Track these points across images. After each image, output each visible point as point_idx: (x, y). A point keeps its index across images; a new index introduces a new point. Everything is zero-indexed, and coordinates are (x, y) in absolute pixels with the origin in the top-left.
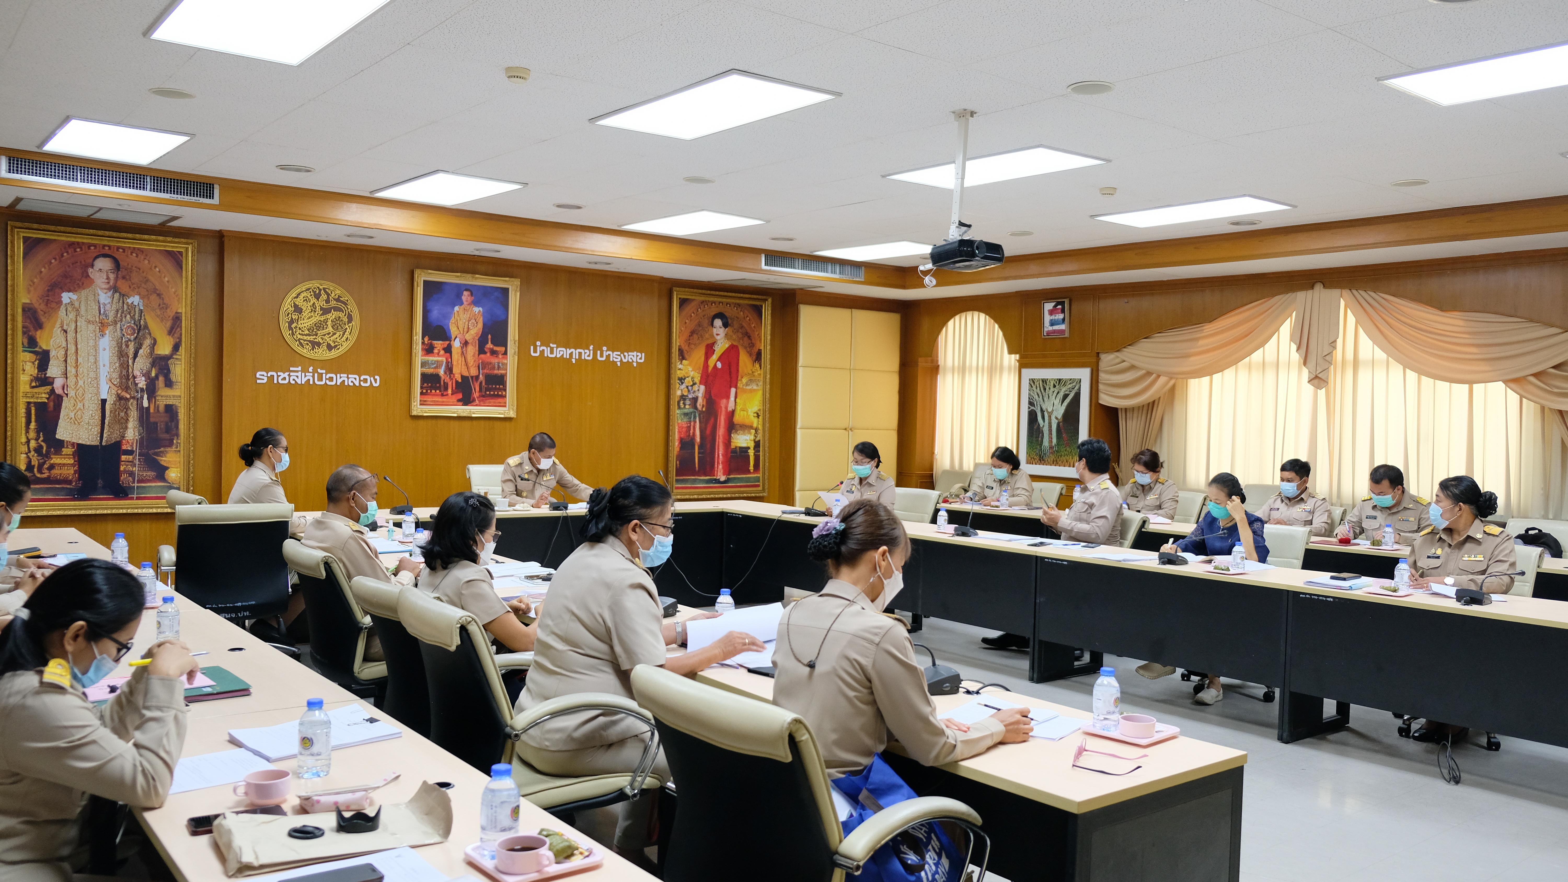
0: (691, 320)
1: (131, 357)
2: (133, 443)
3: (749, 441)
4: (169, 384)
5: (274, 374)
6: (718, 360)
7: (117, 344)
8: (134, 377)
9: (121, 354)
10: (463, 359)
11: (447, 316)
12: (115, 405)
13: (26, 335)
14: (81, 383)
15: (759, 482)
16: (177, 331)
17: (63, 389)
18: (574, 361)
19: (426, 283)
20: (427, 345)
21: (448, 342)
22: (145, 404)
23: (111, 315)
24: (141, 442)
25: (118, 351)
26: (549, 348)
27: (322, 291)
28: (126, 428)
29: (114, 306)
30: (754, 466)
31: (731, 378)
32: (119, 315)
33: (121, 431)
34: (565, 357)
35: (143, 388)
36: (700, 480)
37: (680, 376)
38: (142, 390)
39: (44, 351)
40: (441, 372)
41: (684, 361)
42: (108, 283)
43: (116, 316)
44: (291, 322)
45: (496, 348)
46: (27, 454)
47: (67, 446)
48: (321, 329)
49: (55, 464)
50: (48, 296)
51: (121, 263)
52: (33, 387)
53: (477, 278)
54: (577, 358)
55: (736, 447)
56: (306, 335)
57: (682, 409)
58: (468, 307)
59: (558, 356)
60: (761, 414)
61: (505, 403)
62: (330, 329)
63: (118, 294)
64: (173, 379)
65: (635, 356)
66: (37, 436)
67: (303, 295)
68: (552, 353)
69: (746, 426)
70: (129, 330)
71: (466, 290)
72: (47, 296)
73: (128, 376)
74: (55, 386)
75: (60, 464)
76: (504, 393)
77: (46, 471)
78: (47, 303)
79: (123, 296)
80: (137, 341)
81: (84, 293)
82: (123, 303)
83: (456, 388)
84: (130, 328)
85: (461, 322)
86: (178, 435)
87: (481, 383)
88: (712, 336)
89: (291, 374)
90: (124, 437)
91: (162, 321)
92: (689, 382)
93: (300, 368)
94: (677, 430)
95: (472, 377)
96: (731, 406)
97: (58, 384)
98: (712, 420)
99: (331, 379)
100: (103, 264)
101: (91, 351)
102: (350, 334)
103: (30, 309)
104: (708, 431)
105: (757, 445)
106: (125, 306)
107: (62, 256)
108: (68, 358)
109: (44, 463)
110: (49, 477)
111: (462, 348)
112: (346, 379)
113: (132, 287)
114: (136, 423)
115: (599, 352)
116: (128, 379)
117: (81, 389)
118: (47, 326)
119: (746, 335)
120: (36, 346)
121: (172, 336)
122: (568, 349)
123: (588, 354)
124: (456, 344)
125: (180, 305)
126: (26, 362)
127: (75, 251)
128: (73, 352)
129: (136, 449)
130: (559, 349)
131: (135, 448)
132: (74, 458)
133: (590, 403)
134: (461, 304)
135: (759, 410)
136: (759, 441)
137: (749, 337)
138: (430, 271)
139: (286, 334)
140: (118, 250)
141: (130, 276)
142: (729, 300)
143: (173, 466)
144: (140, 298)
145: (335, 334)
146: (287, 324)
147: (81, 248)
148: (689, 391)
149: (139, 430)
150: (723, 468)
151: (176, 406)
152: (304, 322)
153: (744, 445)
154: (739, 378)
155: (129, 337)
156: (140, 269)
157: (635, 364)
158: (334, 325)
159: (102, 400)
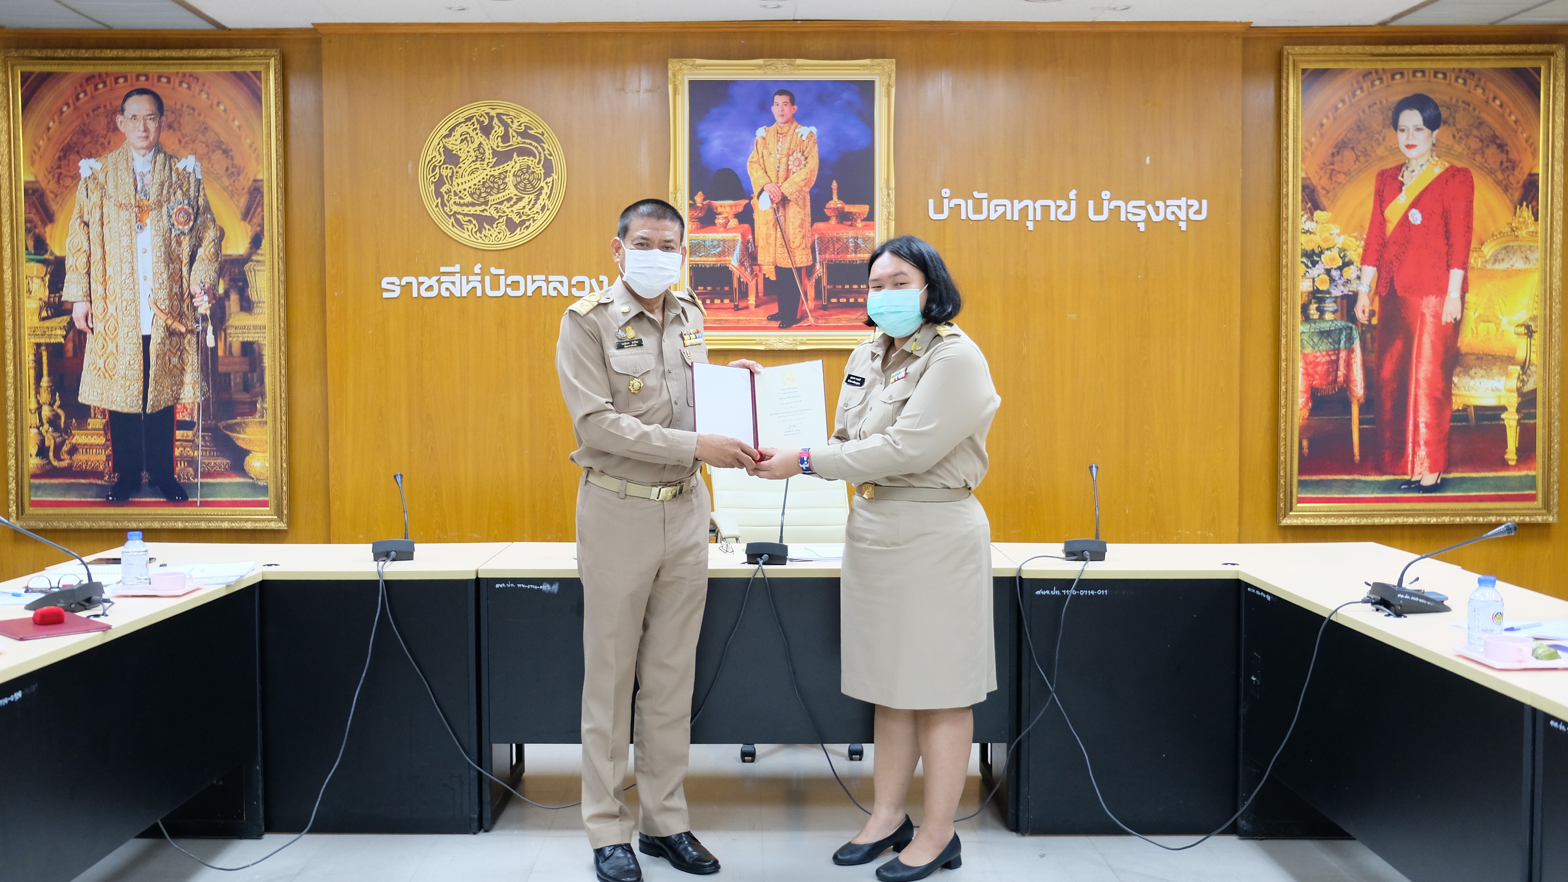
0: (1335, 119)
1: (185, 261)
2: (192, 410)
3: (1503, 393)
4: (247, 306)
5: (412, 279)
6: (1414, 205)
7: (164, 240)
8: (192, 297)
9: (171, 258)
10: (779, 234)
11: (741, 150)
12: (165, 344)
13: (31, 234)
14: (111, 309)
15: (1533, 486)
16: (257, 213)
17: (87, 321)
18: (1030, 225)
19: (694, 85)
20: (701, 209)
21: (744, 202)
22: (210, 342)
23: (153, 191)
24: (205, 407)
25: (165, 253)
26: (970, 202)
27: (496, 120)
28: (182, 383)
29: (157, 176)
30: (1520, 452)
31: (1449, 245)
32: (165, 192)
33: (174, 388)
34: (1009, 217)
35: (206, 315)
36: (1366, 482)
37: (1309, 248)
38: (204, 317)
39: (57, 258)
40: (733, 262)
41: (1318, 214)
42: (147, 137)
43: (161, 194)
44: (440, 183)
45: (848, 208)
46: (38, 428)
47: (95, 415)
48: (495, 191)
49: (79, 445)
50: (59, 167)
51: (164, 101)
52: (44, 319)
53: (799, 66)
54: (1038, 218)
55: (1466, 408)
56: (467, 205)
57: (1315, 321)
58: (787, 127)
59: (993, 216)
60: (1538, 327)
62: (511, 191)
63: (162, 155)
64: (253, 296)
65: (1184, 208)
66: (52, 399)
67: (459, 130)
68: (978, 210)
69: (1494, 357)
70: (181, 215)
71: (781, 93)
73: (182, 294)
74: (74, 315)
75: (86, 444)
77: (66, 456)
78: (59, 179)
79: (170, 158)
80: (194, 234)
81: (111, 157)
82: (171, 169)
83: (765, 294)
84: (183, 213)
86: (263, 395)
87: (819, 281)
88: (1395, 150)
89: (443, 279)
90: (178, 399)
91: (232, 196)
92: (1332, 260)
93: (457, 268)
94: (1301, 371)
96: (1451, 310)
97: (78, 312)
98: (1398, 346)
99: (515, 285)
100: (138, 106)
101: (126, 254)
102: (549, 197)
103: (35, 191)
104: (1388, 370)
105: (1527, 401)
106: (173, 175)
107: (78, 99)
108: (92, 269)
109: (63, 443)
110: (70, 466)
111: (776, 211)
112: (544, 285)
113: (183, 142)
114: (197, 375)
115: (1091, 203)
116: (181, 300)
117: (112, 319)
118: (60, 218)
119: (1494, 142)
120: (46, 252)
121: (249, 223)
122: (1016, 202)
123: (1065, 207)
124: (763, 206)
125: (259, 167)
126: (32, 278)
127: (96, 89)
128: (99, 258)
129: (198, 419)
130: (994, 202)
131: (196, 418)
132: (106, 434)
133: (1074, 316)
134: (771, 121)
135: (1534, 318)
136: (1535, 390)
137: (1501, 147)
138: (699, 61)
139: (431, 203)
140: (159, 81)
141: (179, 122)
142: (1441, 65)
143: (258, 449)
144: (198, 159)
145: (520, 199)
146: (433, 187)
147: (105, 83)
148: (1332, 280)
149: (202, 386)
150: (1429, 455)
151: (259, 345)
152: (463, 180)
153: (1488, 400)
154: (1474, 244)
155: (181, 227)
156: (194, 110)
157: (1183, 226)
158: (518, 183)
159: (144, 337)
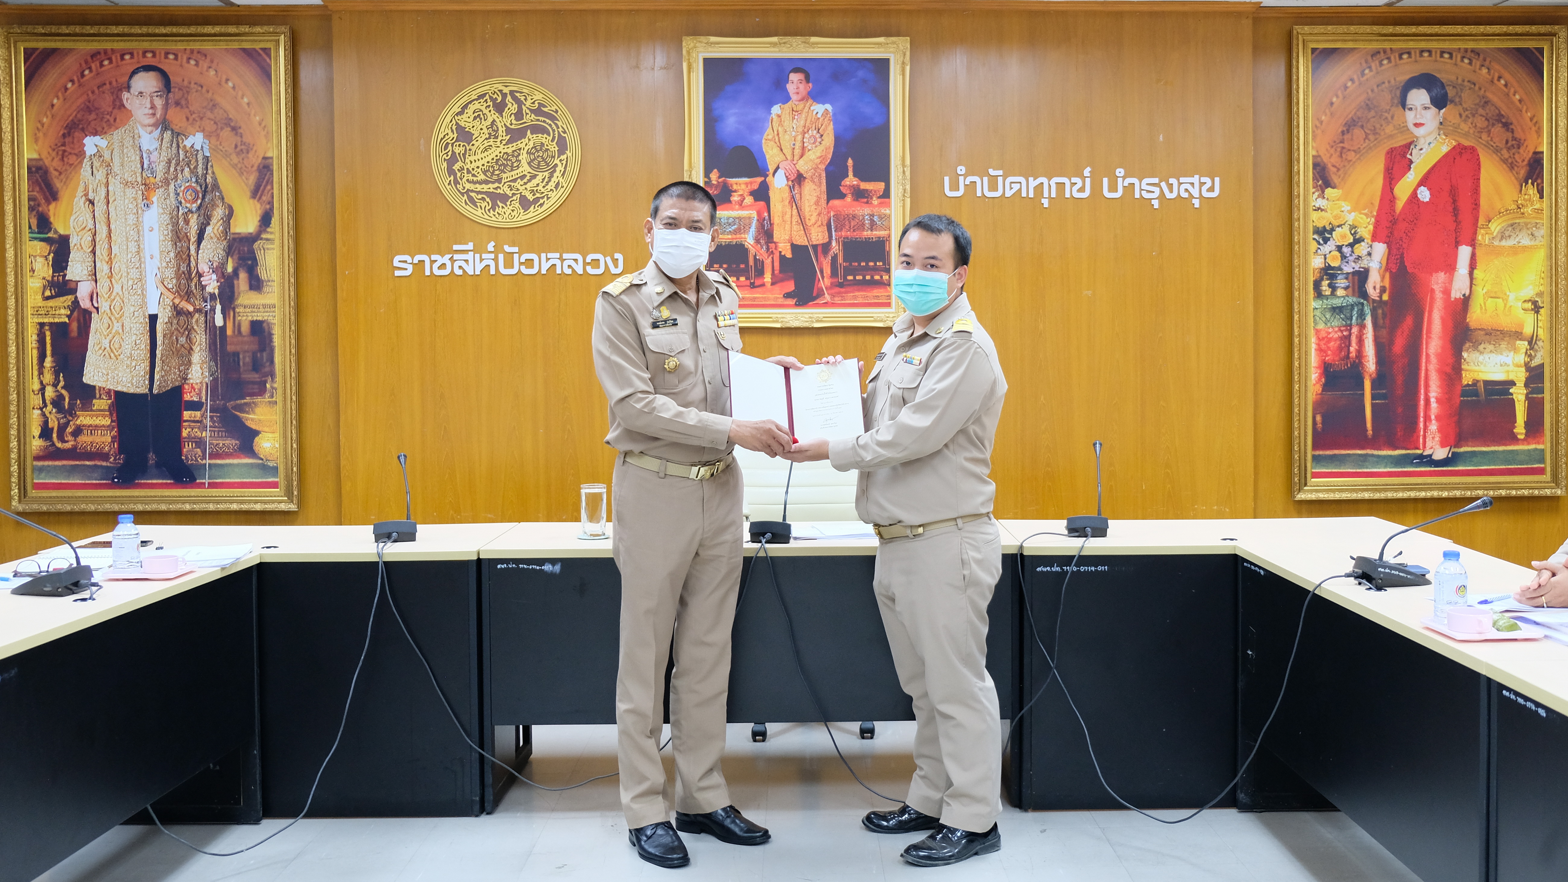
0: (1344, 98)
1: (193, 240)
2: (200, 390)
3: (1511, 368)
4: (256, 284)
5: (424, 257)
6: (1422, 182)
7: (171, 219)
8: (200, 275)
9: (178, 236)
11: (757, 127)
12: (171, 324)
13: (34, 213)
14: (117, 288)
15: (1542, 460)
16: (266, 191)
17: (92, 300)
18: (1046, 203)
19: (708, 63)
20: (716, 186)
21: (759, 180)
22: (219, 321)
23: (160, 169)
24: (213, 388)
25: (172, 231)
26: (985, 179)
27: (509, 98)
28: (190, 363)
29: (164, 154)
30: (1527, 424)
31: (1457, 222)
32: (172, 169)
33: (182, 368)
34: (1024, 194)
35: (214, 294)
36: (1378, 456)
37: (1320, 225)
38: (212, 296)
39: (60, 236)
40: (749, 239)
41: (1329, 191)
42: (154, 114)
43: (168, 171)
44: (452, 161)
45: (864, 186)
46: (41, 409)
47: (100, 395)
48: (509, 168)
49: (84, 426)
50: (64, 145)
51: (172, 78)
52: (48, 298)
53: (814, 43)
54: (1053, 195)
55: (1476, 383)
56: (480, 183)
57: (1327, 297)
58: (801, 105)
59: (1009, 194)
60: (1544, 302)
61: (889, 297)
62: (525, 168)
63: (169, 132)
64: (263, 276)
65: (1197, 185)
66: (55, 379)
67: (472, 108)
68: (993, 187)
69: (1502, 332)
70: (189, 193)
71: (796, 70)
72: (62, 145)
73: (190, 273)
74: (78, 294)
75: (91, 426)
76: (885, 277)
77: (70, 438)
78: (63, 157)
79: (176, 135)
80: (203, 212)
81: (117, 135)
82: (178, 147)
83: (781, 271)
84: (190, 191)
85: (787, 137)
86: (272, 375)
87: (834, 258)
88: (1404, 129)
89: (456, 257)
90: (186, 379)
91: (241, 174)
92: (1344, 237)
93: (470, 246)
94: (1313, 346)
95: (815, 247)
96: (1460, 286)
97: (83, 291)
98: (1409, 321)
99: (529, 263)
100: (145, 83)
101: (132, 232)
102: (563, 175)
103: (39, 169)
104: (1399, 344)
105: (1535, 376)
106: (181, 152)
107: (83, 75)
108: (98, 247)
109: (67, 424)
110: (75, 448)
111: (791, 189)
112: (558, 263)
113: (191, 119)
114: (205, 354)
115: (1105, 181)
116: (189, 279)
117: (118, 298)
118: (64, 195)
119: (1499, 121)
120: (50, 230)
121: (258, 201)
122: (1031, 179)
123: (1080, 184)
124: (778, 183)
125: (269, 145)
126: (35, 257)
127: (102, 65)
128: (104, 236)
129: (207, 400)
130: (1010, 179)
131: (204, 398)
132: (111, 415)
133: (1090, 293)
134: (787, 99)
135: (1540, 294)
136: (1542, 366)
137: (1507, 125)
138: (713, 39)
139: (443, 181)
140: (166, 57)
141: (187, 99)
142: (1446, 45)
143: (267, 429)
144: (205, 137)
145: (534, 177)
146: (445, 164)
147: (110, 59)
148: (1343, 257)
149: (210, 367)
150: (1440, 430)
151: (268, 324)
152: (476, 158)
153: (1498, 377)
154: (1481, 221)
155: (188, 205)
156: (202, 87)
157: (1196, 203)
158: (532, 161)
159: (150, 315)
